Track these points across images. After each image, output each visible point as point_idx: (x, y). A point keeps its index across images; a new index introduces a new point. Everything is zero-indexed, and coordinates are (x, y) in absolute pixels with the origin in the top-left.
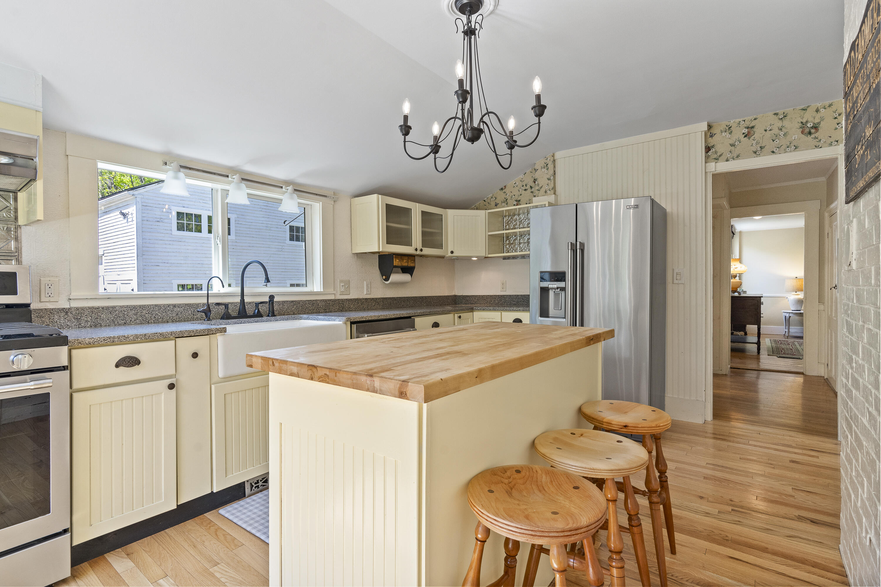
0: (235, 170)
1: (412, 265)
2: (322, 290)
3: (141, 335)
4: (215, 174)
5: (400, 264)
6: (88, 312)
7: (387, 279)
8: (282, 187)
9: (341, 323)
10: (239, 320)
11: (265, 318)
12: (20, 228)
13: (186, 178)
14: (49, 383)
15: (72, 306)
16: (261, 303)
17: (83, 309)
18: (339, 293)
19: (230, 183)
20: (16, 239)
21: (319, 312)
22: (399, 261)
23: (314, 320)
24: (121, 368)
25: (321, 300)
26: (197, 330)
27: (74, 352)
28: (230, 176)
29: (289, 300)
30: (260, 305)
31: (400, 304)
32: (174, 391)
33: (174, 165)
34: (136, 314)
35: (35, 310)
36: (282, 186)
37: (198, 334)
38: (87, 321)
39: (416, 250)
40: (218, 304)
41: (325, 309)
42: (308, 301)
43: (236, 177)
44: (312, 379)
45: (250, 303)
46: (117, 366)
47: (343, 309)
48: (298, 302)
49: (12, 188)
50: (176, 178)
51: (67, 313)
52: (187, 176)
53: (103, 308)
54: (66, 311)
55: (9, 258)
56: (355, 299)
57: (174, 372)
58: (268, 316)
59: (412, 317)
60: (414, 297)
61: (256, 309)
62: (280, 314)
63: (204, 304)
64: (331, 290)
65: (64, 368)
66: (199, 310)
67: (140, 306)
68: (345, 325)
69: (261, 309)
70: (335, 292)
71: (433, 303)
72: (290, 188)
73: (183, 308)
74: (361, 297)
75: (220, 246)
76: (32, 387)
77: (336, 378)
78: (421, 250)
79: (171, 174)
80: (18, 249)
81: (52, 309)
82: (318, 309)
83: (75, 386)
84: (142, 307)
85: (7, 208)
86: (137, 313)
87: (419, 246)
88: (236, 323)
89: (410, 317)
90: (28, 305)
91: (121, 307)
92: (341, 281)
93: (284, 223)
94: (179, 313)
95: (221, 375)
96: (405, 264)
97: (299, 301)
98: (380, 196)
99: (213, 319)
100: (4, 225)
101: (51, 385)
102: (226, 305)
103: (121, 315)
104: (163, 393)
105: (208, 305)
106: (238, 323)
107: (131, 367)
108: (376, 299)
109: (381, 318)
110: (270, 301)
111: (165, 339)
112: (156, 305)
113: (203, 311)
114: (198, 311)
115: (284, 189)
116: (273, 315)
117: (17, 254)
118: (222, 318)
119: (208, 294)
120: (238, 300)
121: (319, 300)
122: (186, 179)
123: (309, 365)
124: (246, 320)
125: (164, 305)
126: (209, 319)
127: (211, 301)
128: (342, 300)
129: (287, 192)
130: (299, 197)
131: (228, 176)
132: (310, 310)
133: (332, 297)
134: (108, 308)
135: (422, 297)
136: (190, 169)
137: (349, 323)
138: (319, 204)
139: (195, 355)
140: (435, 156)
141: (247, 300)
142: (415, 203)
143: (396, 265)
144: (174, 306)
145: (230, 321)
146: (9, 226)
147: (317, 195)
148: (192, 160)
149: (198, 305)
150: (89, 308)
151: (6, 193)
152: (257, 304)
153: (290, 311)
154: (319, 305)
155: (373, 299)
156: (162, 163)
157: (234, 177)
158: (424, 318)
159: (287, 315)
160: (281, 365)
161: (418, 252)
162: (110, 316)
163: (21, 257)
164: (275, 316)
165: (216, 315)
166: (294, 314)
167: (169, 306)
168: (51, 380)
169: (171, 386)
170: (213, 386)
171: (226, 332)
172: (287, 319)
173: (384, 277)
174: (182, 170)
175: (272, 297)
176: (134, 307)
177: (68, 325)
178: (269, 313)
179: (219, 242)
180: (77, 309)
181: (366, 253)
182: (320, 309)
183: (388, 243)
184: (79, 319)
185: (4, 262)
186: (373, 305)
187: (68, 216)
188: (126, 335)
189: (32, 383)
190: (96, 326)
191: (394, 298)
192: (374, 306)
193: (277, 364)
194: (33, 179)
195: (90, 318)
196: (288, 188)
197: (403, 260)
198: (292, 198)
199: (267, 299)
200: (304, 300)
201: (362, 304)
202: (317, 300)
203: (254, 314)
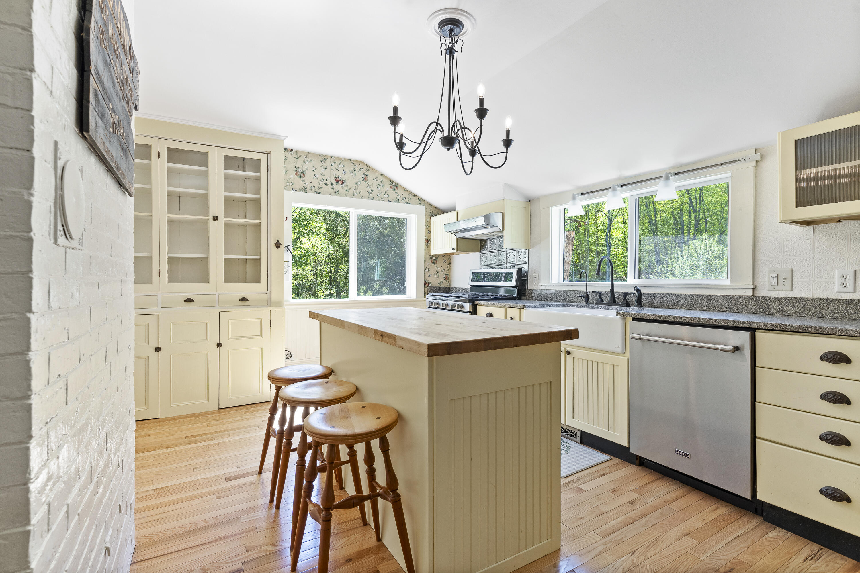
2: (728, 284)
9: (617, 317)
12: (529, 250)
16: (630, 293)
19: (616, 191)
20: (528, 256)
21: (719, 311)
25: (723, 296)
27: (478, 307)
30: (628, 296)
40: (593, 292)
41: (729, 308)
45: (621, 294)
48: (687, 296)
64: (746, 284)
70: (755, 287)
82: (718, 307)
92: (773, 271)
97: (687, 294)
99: (591, 303)
102: (600, 294)
105: (587, 292)
106: (601, 309)
110: (637, 292)
113: (583, 297)
114: (579, 297)
117: (527, 263)
118: (596, 303)
120: (609, 289)
121: (718, 296)
126: (587, 303)
127: (590, 289)
128: (766, 299)
132: (704, 307)
133: (747, 293)
136: (593, 192)
137: (629, 319)
139: (511, 319)
152: (626, 295)
153: (676, 305)
154: (718, 302)
155: (851, 300)
163: (529, 265)
171: (527, 308)
175: (638, 289)
178: (635, 304)
182: (720, 306)
187: (541, 241)
192: (856, 313)
200: (695, 294)
201: (815, 308)
202: (716, 295)
203: (622, 303)
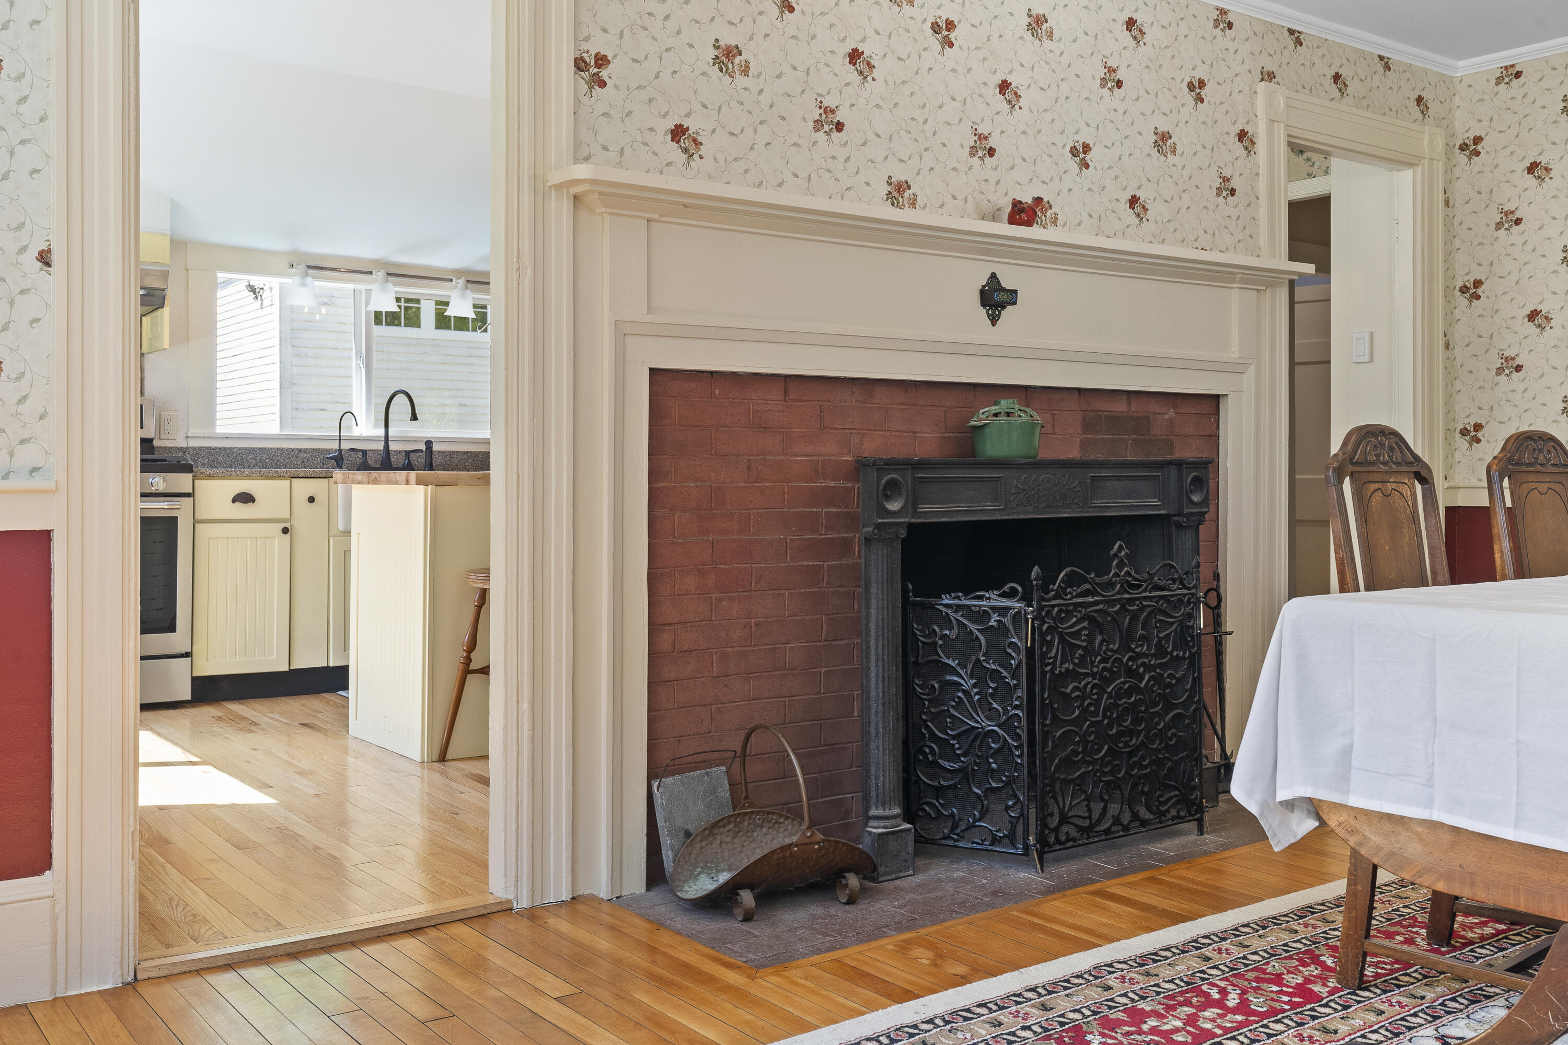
0: (381, 264)
3: (256, 471)
6: (206, 452)
8: (451, 280)
12: (143, 355)
13: (314, 282)
15: (189, 445)
17: (200, 449)
19: (374, 282)
24: (237, 504)
26: (314, 471)
27: (197, 482)
28: (373, 273)
30: (411, 455)
32: (288, 535)
33: (302, 267)
35: (156, 448)
36: (451, 277)
37: (315, 476)
38: (204, 463)
40: (353, 450)
43: (381, 274)
45: (400, 452)
46: (234, 501)
50: (303, 285)
51: (184, 452)
52: (317, 279)
53: (220, 449)
54: (184, 450)
57: (289, 517)
58: (424, 470)
61: (405, 459)
63: (336, 451)
65: (188, 495)
66: (329, 457)
67: (260, 449)
69: (413, 459)
72: (461, 281)
75: (363, 371)
76: (165, 510)
79: (297, 279)
81: (171, 448)
83: (196, 517)
86: (257, 457)
90: (151, 441)
91: (240, 449)
94: (306, 461)
95: (341, 528)
99: (347, 469)
101: (179, 510)
102: (364, 452)
103: (239, 459)
104: (277, 538)
105: (340, 450)
107: (246, 504)
110: (426, 449)
111: (281, 478)
112: (278, 449)
113: (333, 459)
114: (327, 459)
115: (454, 283)
116: (431, 469)
118: (358, 469)
119: (340, 436)
122: (315, 284)
125: (288, 449)
126: (340, 469)
129: (458, 286)
130: (474, 292)
131: (371, 273)
134: (225, 449)
139: (311, 500)
141: (393, 447)
144: (300, 450)
149: (329, 451)
150: (207, 448)
152: (408, 453)
156: (287, 266)
157: (379, 273)
162: (227, 459)
163: (144, 389)
165: (350, 464)
167: (293, 450)
168: (179, 506)
169: (285, 531)
170: (331, 539)
174: (310, 271)
175: (429, 444)
176: (253, 450)
178: (425, 467)
179: (361, 365)
180: (195, 448)
184: (197, 460)
187: (189, 340)
189: (164, 505)
194: (161, 306)
195: (208, 460)
196: (458, 280)
198: (463, 297)
199: (422, 447)
203: (403, 465)
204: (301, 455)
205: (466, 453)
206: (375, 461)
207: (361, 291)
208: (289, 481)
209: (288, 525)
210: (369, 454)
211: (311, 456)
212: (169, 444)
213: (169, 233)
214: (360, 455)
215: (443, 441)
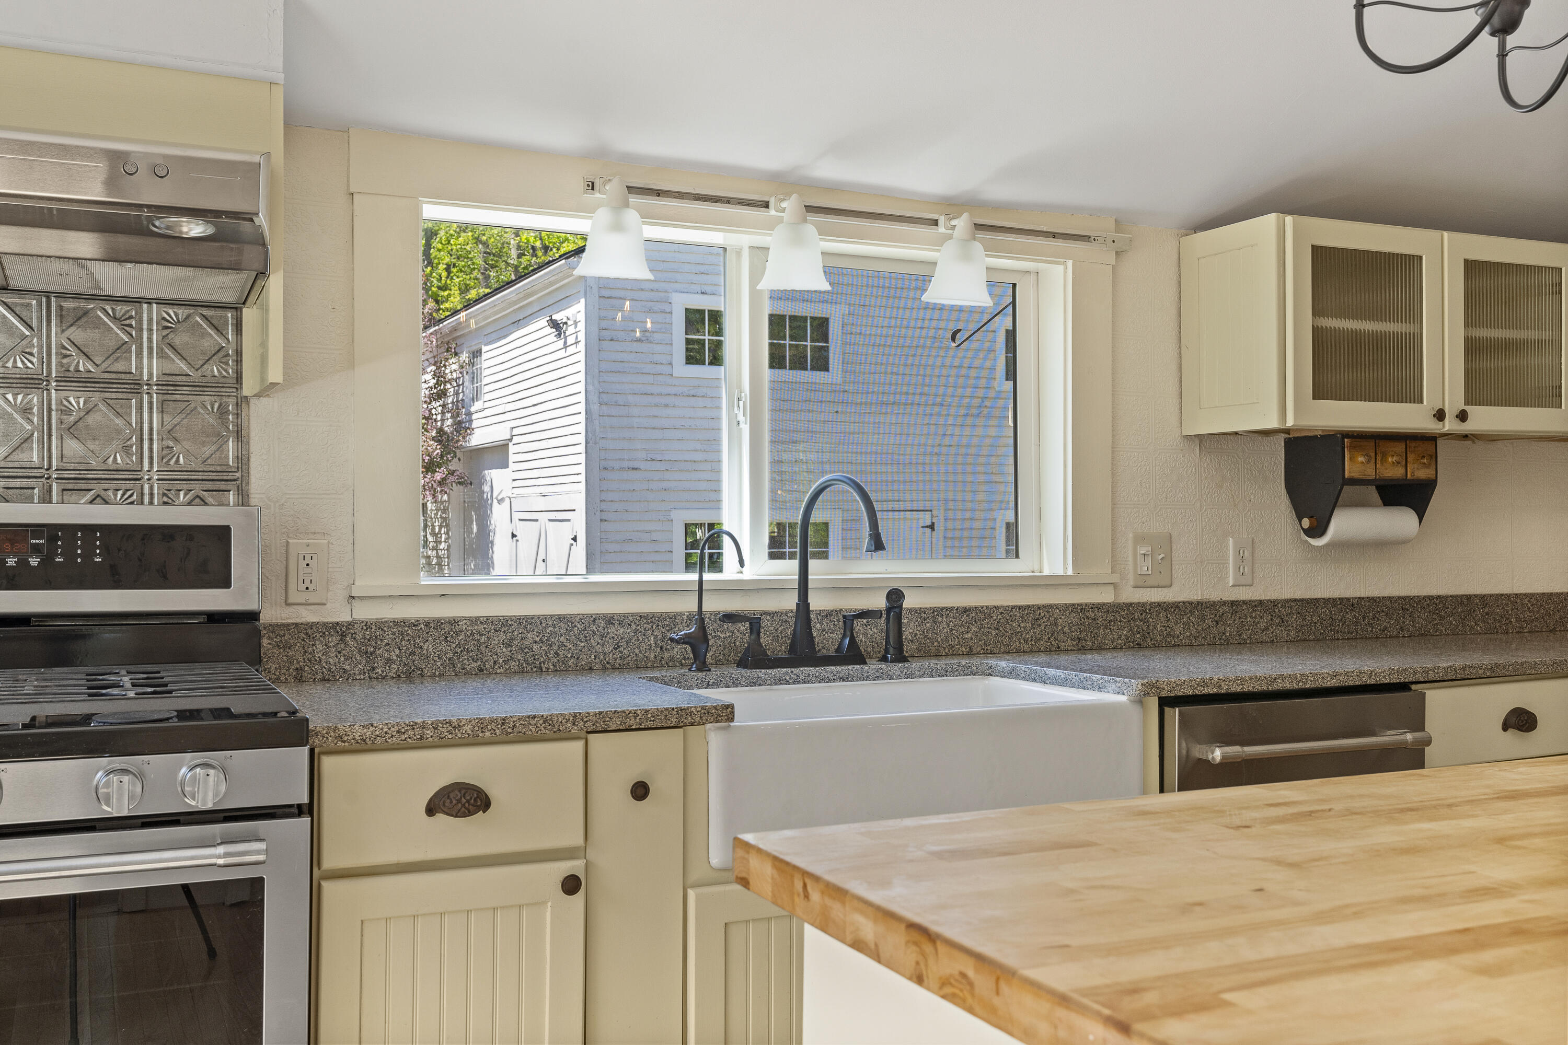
0: (785, 184)
1: (1422, 473)
2: (1070, 572)
3: (492, 721)
4: (728, 201)
5: (1370, 473)
6: (393, 634)
7: (1317, 530)
8: (935, 223)
9: (1123, 698)
10: (789, 670)
11: (873, 666)
12: (248, 404)
13: (644, 223)
14: (258, 852)
15: (356, 616)
16: (864, 614)
17: (381, 625)
18: (1131, 583)
19: (771, 226)
20: (240, 435)
21: (1058, 650)
22: (1368, 462)
23: (1034, 680)
24: (441, 818)
25: (1066, 606)
26: (647, 711)
28: (772, 205)
29: (956, 605)
30: (858, 625)
31: (1370, 625)
32: (579, 897)
33: (614, 188)
34: (508, 645)
35: (273, 628)
36: (934, 216)
37: (650, 724)
38: (389, 661)
39: (1440, 415)
40: (730, 617)
41: (1079, 639)
42: (1020, 607)
43: (791, 205)
44: (919, 980)
45: (829, 614)
46: (431, 810)
47: (1144, 638)
48: (986, 612)
49: (229, 297)
50: (618, 227)
51: (343, 636)
52: (648, 216)
53: (427, 624)
54: (341, 630)
55: (223, 486)
56: (1191, 603)
57: (580, 841)
58: (884, 659)
59: (1413, 687)
60: (1431, 598)
61: (844, 637)
62: (925, 654)
63: (690, 617)
64: (1102, 572)
66: (674, 636)
68: (1135, 713)
69: (865, 634)
70: (1115, 578)
71: (1519, 620)
72: (962, 223)
73: (634, 627)
74: (1215, 596)
75: (745, 428)
76: (221, 861)
77: (997, 1001)
78: (1463, 416)
79: (604, 215)
80: (243, 461)
81: (311, 625)
82: (1056, 639)
83: (329, 862)
84: (525, 622)
85: (221, 354)
86: (512, 640)
87: (1454, 400)
88: (780, 681)
89: (1404, 687)
90: (252, 616)
91: (473, 621)
92: (1140, 539)
93: (953, 339)
94: (623, 643)
95: (715, 861)
96: (1392, 470)
97: (987, 608)
98: (1289, 219)
99: (718, 663)
100: (213, 398)
101: (261, 858)
102: (754, 622)
103: (471, 645)
104: (549, 904)
105: (701, 617)
106: (788, 683)
107: (464, 816)
108: (1275, 603)
109: (1279, 686)
110: (888, 610)
111: (558, 735)
112: (561, 618)
113: (686, 640)
114: (672, 640)
115: (941, 229)
116: (901, 658)
117: (238, 475)
118: (742, 663)
119: (701, 584)
120: (790, 602)
121: (1057, 606)
122: (644, 227)
123: (912, 926)
124: (812, 670)
125: (583, 618)
126: (703, 667)
127: (712, 604)
128: (1145, 609)
129: (950, 237)
130: (990, 249)
131: (766, 205)
132: (1026, 641)
133: (1106, 597)
134: (438, 624)
135: (1469, 597)
136: (659, 193)
137: (1153, 703)
138: (1061, 267)
139: (640, 791)
140: (1502, 45)
141: (816, 602)
142: (1433, 234)
143: (1356, 475)
144: (610, 620)
145: (762, 673)
146: (225, 399)
147: (1054, 235)
148: (664, 165)
149: (673, 619)
150: (396, 623)
151: (219, 313)
152: (850, 619)
153: (959, 643)
154: (1056, 625)
155: (1261, 602)
156: (581, 185)
157: (784, 205)
158: (1466, 689)
159: (947, 655)
160: (829, 902)
161: (1450, 425)
162: (444, 646)
163: (248, 484)
164: (904, 660)
165: (726, 652)
166: (970, 653)
167: (595, 619)
168: (262, 846)
169: (571, 885)
170: (691, 894)
171: (732, 720)
172: (945, 673)
173: (1306, 523)
174: (634, 200)
175: (895, 596)
176: (503, 624)
177: (345, 671)
178: (887, 651)
179: (741, 418)
180: (367, 625)
181: (1236, 433)
182: (1061, 636)
183: (1320, 393)
184: (371, 654)
185: (212, 496)
186: (1263, 625)
187: (351, 364)
188: (454, 719)
189: (221, 850)
190: (409, 675)
191: (1348, 599)
192: (1267, 628)
193: (815, 896)
194: (262, 273)
195: (397, 652)
196: (954, 222)
197: (1384, 456)
198: (966, 257)
199: (879, 602)
200: (1005, 604)
201: (1217, 623)
202: (1051, 606)
203: (838, 650)
204: (612, 630)
205: (966, 610)
206: (776, 638)
207: (739, 253)
208: (580, 744)
209: (574, 866)
210: (765, 622)
211: (636, 631)
212: (308, 616)
213: (280, 77)
214: (744, 627)
215: (922, 585)
